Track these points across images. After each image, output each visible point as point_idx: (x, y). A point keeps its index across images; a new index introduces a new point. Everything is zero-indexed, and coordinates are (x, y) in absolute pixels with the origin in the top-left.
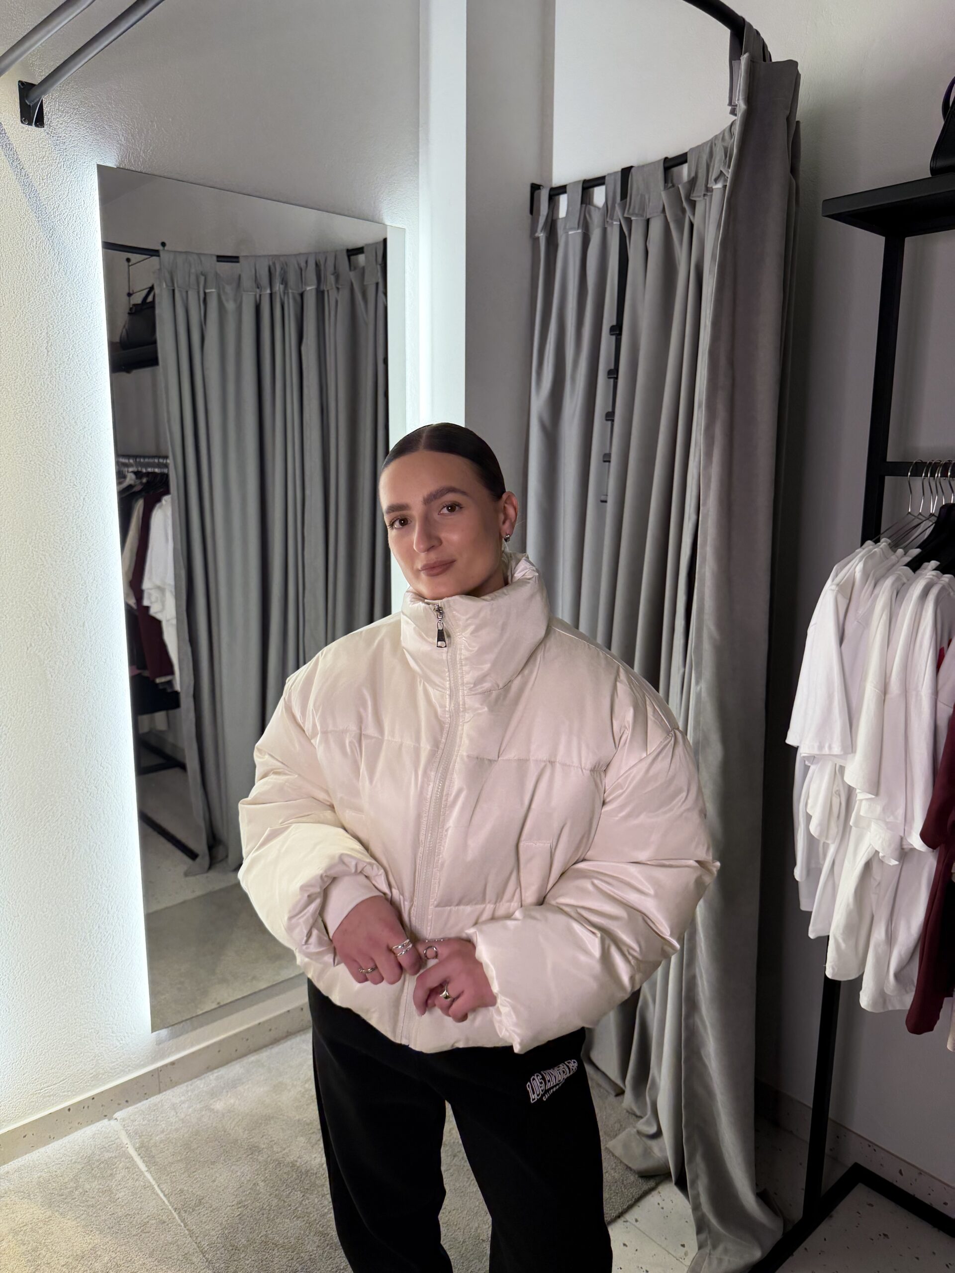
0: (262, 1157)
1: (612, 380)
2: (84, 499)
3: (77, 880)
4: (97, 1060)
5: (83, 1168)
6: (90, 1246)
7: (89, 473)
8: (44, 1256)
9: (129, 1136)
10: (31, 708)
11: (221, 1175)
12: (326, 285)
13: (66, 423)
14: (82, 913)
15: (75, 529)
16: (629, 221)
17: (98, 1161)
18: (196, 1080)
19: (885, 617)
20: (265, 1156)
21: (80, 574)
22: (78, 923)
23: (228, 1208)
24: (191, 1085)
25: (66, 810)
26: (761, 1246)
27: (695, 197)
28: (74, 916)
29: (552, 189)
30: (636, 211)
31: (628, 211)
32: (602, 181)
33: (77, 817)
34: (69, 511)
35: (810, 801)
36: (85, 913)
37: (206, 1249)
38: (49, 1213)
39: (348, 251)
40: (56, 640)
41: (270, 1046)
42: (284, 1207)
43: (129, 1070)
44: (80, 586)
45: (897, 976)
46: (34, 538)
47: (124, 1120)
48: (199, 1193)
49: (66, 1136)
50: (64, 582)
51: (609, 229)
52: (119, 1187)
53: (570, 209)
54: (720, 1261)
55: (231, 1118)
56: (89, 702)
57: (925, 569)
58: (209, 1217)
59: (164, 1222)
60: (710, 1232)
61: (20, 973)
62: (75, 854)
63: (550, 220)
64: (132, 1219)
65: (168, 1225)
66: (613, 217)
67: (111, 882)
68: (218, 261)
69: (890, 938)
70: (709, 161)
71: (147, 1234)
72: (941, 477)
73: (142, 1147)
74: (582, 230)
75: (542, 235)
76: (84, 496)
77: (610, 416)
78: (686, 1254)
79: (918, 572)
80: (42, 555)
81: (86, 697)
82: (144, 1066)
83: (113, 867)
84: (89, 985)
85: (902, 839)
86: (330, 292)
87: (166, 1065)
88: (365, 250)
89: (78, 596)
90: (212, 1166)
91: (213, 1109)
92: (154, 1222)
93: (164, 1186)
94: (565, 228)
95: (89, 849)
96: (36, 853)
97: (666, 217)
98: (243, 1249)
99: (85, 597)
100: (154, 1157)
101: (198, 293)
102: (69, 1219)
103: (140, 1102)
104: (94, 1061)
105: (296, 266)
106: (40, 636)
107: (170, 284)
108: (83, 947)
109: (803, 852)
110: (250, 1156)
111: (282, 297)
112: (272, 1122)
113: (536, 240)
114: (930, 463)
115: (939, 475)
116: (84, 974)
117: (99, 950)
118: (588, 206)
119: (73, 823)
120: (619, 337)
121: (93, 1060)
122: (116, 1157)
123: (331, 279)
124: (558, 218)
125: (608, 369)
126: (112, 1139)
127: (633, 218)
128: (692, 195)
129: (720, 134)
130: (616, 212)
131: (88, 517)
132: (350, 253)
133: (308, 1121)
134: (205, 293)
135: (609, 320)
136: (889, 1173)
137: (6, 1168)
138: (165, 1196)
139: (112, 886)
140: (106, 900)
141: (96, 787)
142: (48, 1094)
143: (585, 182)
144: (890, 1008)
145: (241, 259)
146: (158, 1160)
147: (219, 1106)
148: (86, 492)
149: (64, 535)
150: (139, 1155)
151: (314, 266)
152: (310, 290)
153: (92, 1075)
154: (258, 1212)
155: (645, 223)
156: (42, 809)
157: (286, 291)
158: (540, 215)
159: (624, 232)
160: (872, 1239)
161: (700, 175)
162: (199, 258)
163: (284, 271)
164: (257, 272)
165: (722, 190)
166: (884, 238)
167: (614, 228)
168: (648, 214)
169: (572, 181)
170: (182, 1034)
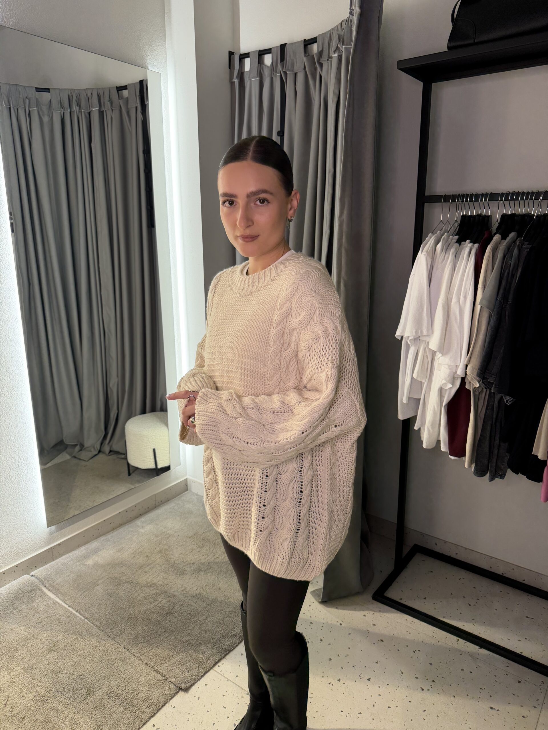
4: (18, 545)
12: (105, 107)
16: (286, 74)
18: (73, 552)
24: (71, 554)
27: (322, 61)
29: (241, 55)
30: (290, 69)
31: (285, 68)
32: (269, 51)
37: (99, 625)
39: (117, 87)
41: (113, 531)
43: (36, 550)
47: (36, 576)
51: (274, 78)
53: (252, 66)
63: (240, 73)
66: (277, 71)
68: (36, 91)
70: (329, 42)
73: (50, 586)
74: (259, 78)
75: (236, 81)
82: (44, 547)
83: (20, 436)
86: (107, 111)
87: (56, 546)
88: (128, 87)
91: (86, 564)
94: (249, 77)
95: (6, 426)
97: (306, 73)
101: (25, 109)
103: (43, 566)
104: (16, 546)
105: (86, 97)
107: (7, 104)
111: (78, 114)
113: (232, 84)
114: (446, 196)
116: (7, 497)
118: (262, 65)
120: (282, 137)
123: (108, 104)
124: (245, 71)
127: (287, 72)
128: (320, 60)
129: (335, 27)
130: (278, 68)
132: (118, 89)
134: (29, 111)
135: (276, 128)
138: (69, 606)
143: (260, 51)
145: (50, 89)
151: (97, 96)
152: (94, 110)
153: (15, 554)
155: (294, 75)
157: (80, 111)
158: (234, 69)
159: (283, 80)
160: (426, 574)
161: (324, 49)
162: (25, 89)
163: (78, 99)
164: (61, 98)
165: (337, 57)
166: (422, 83)
167: (277, 77)
168: (296, 70)
169: (252, 50)
170: (63, 528)
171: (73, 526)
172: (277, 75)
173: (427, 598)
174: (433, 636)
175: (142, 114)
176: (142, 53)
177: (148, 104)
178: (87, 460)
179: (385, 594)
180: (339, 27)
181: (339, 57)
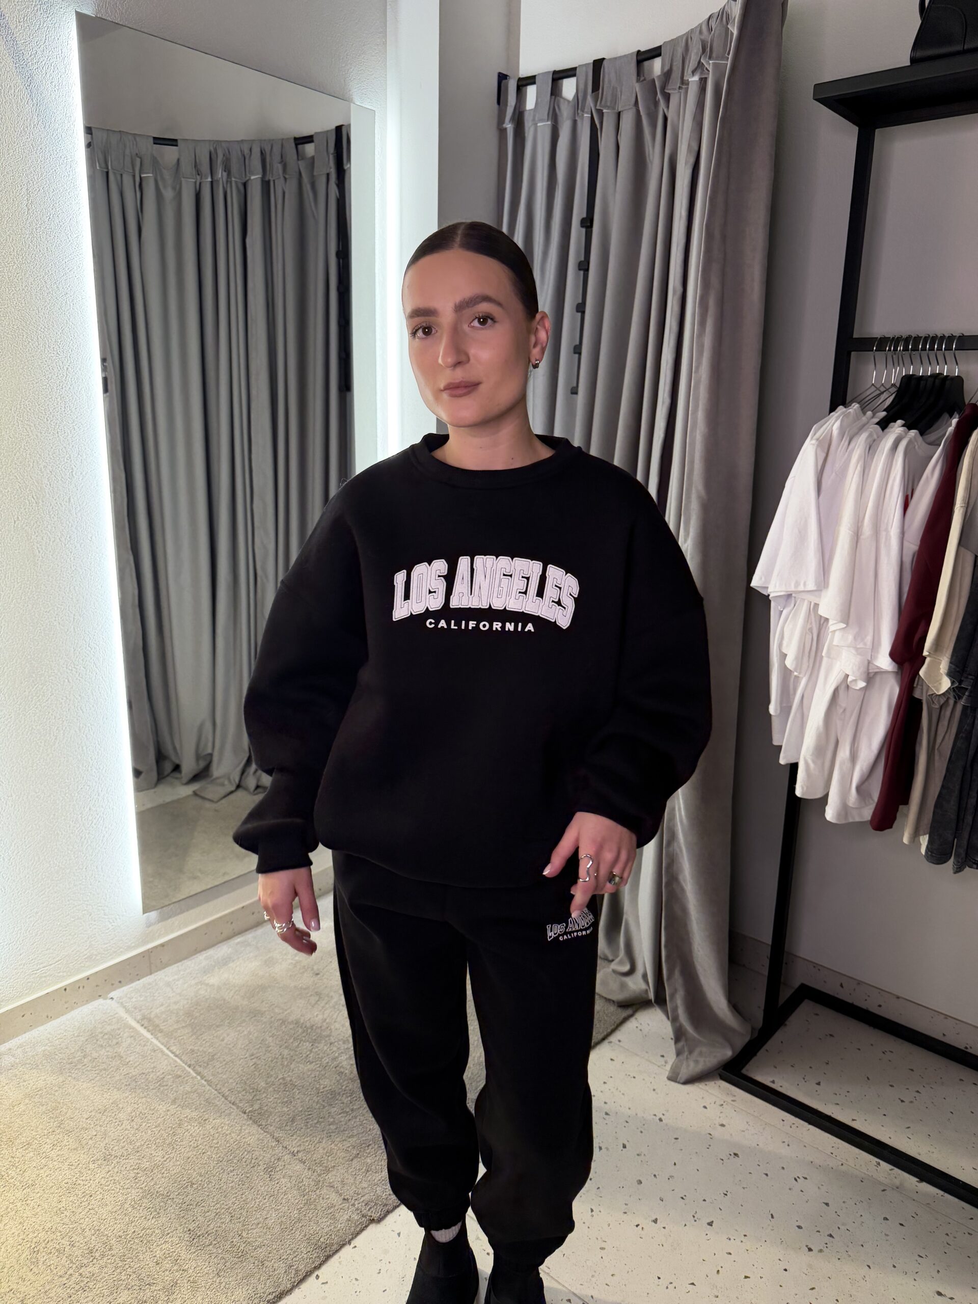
0: (266, 1018)
1: (582, 272)
2: (67, 369)
3: (67, 761)
4: (90, 942)
5: (87, 1040)
6: (111, 1101)
7: (72, 342)
8: (66, 1113)
9: (127, 1011)
10: (20, 584)
11: (228, 1035)
12: (272, 174)
13: (48, 287)
14: (73, 795)
15: (59, 400)
16: (601, 113)
17: (101, 1033)
18: (186, 961)
19: (859, 468)
20: (268, 1017)
21: (65, 448)
22: (70, 805)
23: (242, 1060)
24: (182, 965)
25: (55, 690)
26: (732, 1047)
27: (670, 89)
28: (66, 798)
29: (520, 80)
30: (609, 104)
31: (600, 102)
32: (573, 73)
33: (66, 697)
34: (52, 380)
35: (785, 643)
36: (76, 795)
37: (227, 1093)
38: (61, 1079)
39: (295, 139)
40: (42, 515)
41: (255, 929)
42: (297, 1055)
43: (121, 952)
44: (65, 460)
45: (858, 789)
46: (19, 406)
47: (121, 998)
48: (210, 1051)
49: (63, 1015)
50: (49, 455)
51: (579, 122)
52: (129, 1052)
53: (539, 100)
54: (697, 1062)
55: (227, 989)
56: (76, 581)
57: (892, 428)
58: (224, 1069)
59: (180, 1076)
60: (686, 1040)
61: (14, 854)
62: (66, 735)
63: (517, 112)
64: (147, 1077)
65: (184, 1078)
66: (584, 109)
67: (101, 764)
68: (155, 143)
69: (854, 757)
70: (684, 54)
71: (165, 1088)
72: (903, 350)
73: (144, 1018)
74: (552, 122)
75: (509, 126)
76: (67, 366)
77: (581, 308)
78: (666, 1062)
79: (886, 430)
80: (27, 425)
81: (72, 575)
82: (135, 947)
83: (102, 749)
84: (81, 867)
85: (869, 662)
86: (276, 181)
87: (156, 947)
88: (315, 139)
89: (64, 470)
90: (218, 1029)
91: (208, 984)
92: (170, 1077)
93: (174, 1048)
94: (534, 120)
95: (80, 730)
96: (28, 732)
97: (638, 111)
98: (263, 1090)
99: (70, 471)
100: (158, 1026)
101: (134, 176)
102: (83, 1082)
103: (132, 982)
104: (88, 942)
105: (239, 153)
106: (27, 510)
107: (103, 165)
108: (75, 828)
109: (777, 690)
110: (254, 1018)
111: (225, 186)
112: (269, 990)
113: (502, 132)
114: (893, 338)
115: (902, 348)
116: (76, 856)
117: (91, 832)
118: (559, 98)
119: (63, 703)
120: (589, 229)
121: (86, 941)
122: (119, 1029)
123: (278, 167)
124: (527, 110)
125: (579, 261)
126: (111, 1014)
127: (604, 111)
128: (666, 88)
129: (696, 27)
130: (587, 104)
131: (72, 388)
132: (297, 142)
133: (304, 987)
134: (141, 178)
135: (579, 212)
136: (830, 988)
137: (7, 1045)
138: (176, 1056)
139: (102, 768)
140: (96, 782)
141: (85, 668)
142: (44, 975)
143: (555, 72)
144: (851, 820)
145: (179, 142)
146: (162, 1028)
147: (214, 980)
148: (69, 362)
149: (48, 405)
150: (142, 1025)
151: (259, 154)
152: (254, 179)
153: (86, 956)
154: (272, 1061)
155: (617, 115)
156: (33, 688)
157: (229, 179)
158: (507, 106)
159: (596, 124)
160: (820, 1039)
161: (674, 68)
162: (135, 139)
163: (227, 158)
164: (197, 157)
165: (699, 82)
166: (857, 128)
167: (585, 118)
168: (620, 107)
169: (541, 71)
170: (170, 917)
171: (185, 914)
172: (585, 115)
173: (821, 1084)
174: (832, 1153)
175: (338, 186)
176: (344, 73)
177: (350, 168)
178: (215, 800)
179: (744, 1071)
180: (704, 28)
181: (701, 83)
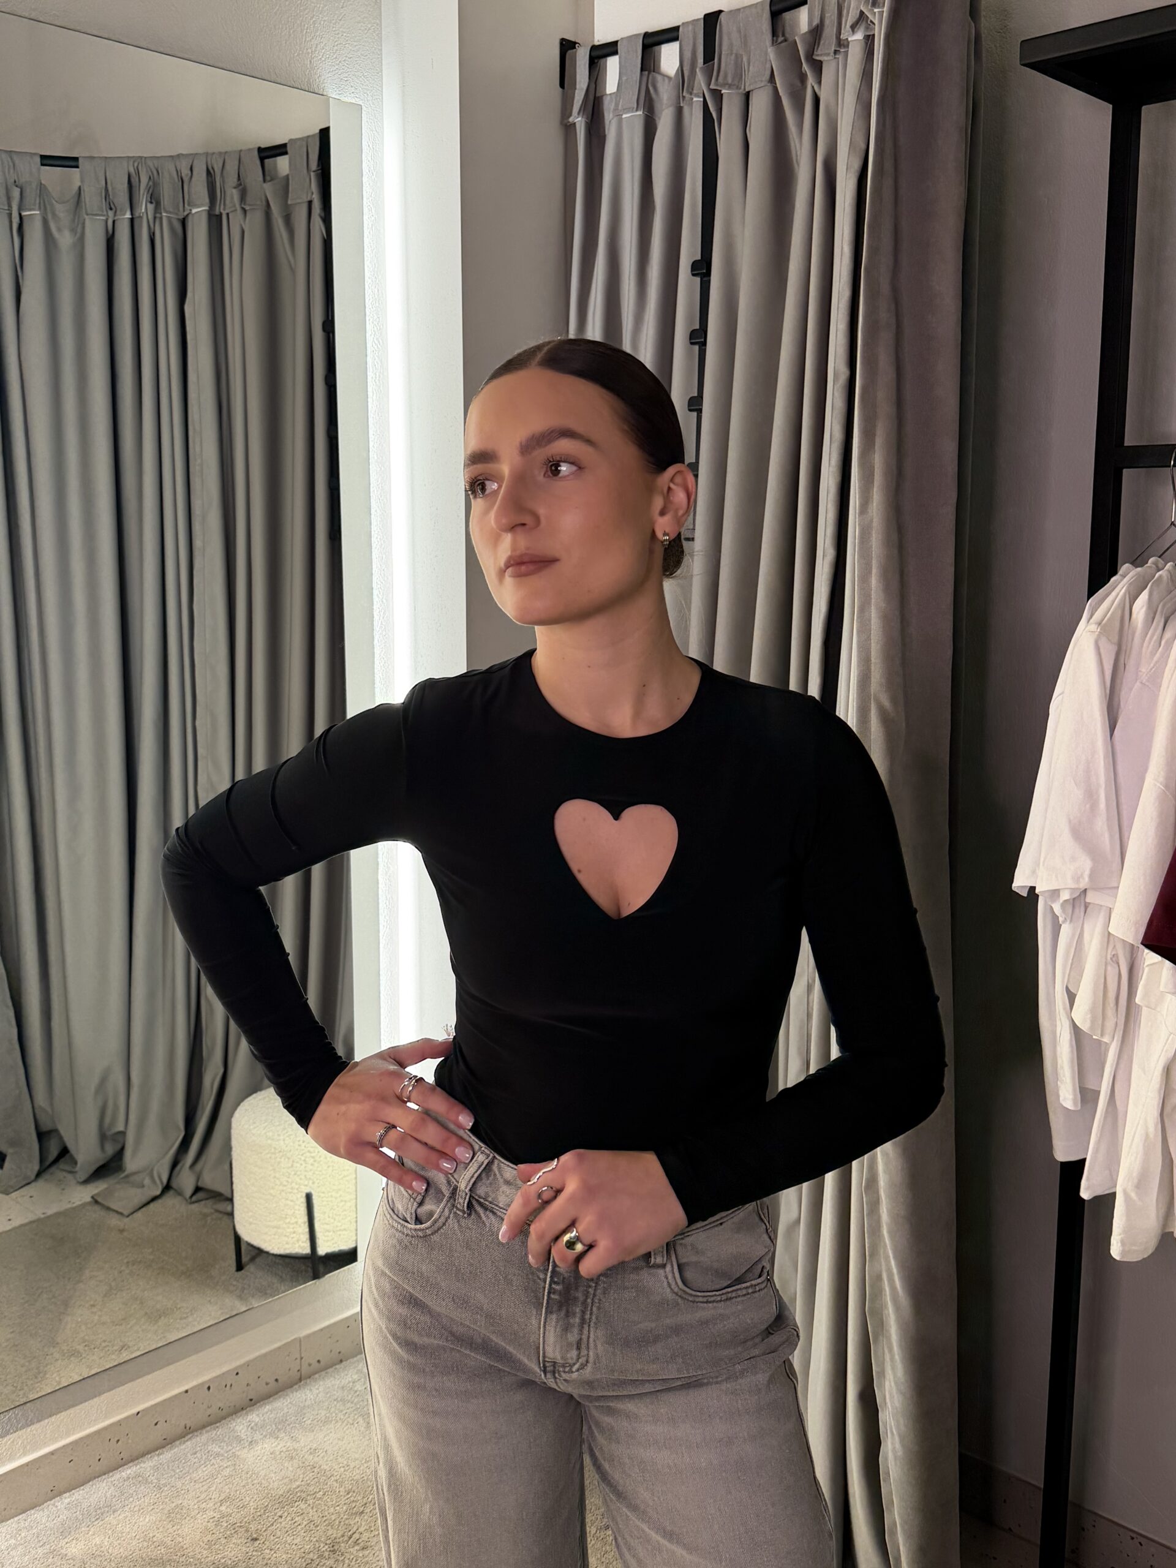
12: (225, 205)
16: (718, 96)
27: (821, 55)
29: (594, 48)
30: (730, 81)
31: (717, 79)
32: (674, 35)
39: (260, 150)
51: (686, 110)
53: (624, 78)
63: (591, 97)
66: (693, 89)
68: (42, 165)
74: (644, 111)
75: (579, 121)
86: (231, 217)
88: (289, 148)
91: (66, 1555)
94: (616, 109)
97: (775, 89)
101: (10, 215)
105: (175, 176)
111: (152, 225)
113: (568, 129)
118: (652, 73)
120: (705, 279)
123: (233, 195)
124: (606, 94)
125: (691, 329)
127: (724, 91)
128: (815, 53)
130: (697, 82)
132: (263, 154)
134: (21, 217)
135: (689, 251)
143: (646, 36)
145: (80, 159)
151: (204, 174)
152: (196, 213)
155: (743, 98)
157: (158, 215)
158: (575, 89)
159: (711, 114)
161: (827, 22)
162: (12, 159)
163: (154, 183)
164: (109, 181)
166: (1111, 106)
167: (694, 104)
168: (747, 84)
169: (625, 35)
172: (695, 99)
176: (310, 51)
178: (127, 1212)
181: (867, 44)
